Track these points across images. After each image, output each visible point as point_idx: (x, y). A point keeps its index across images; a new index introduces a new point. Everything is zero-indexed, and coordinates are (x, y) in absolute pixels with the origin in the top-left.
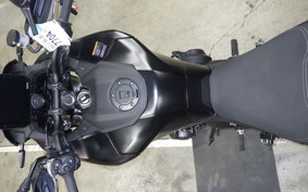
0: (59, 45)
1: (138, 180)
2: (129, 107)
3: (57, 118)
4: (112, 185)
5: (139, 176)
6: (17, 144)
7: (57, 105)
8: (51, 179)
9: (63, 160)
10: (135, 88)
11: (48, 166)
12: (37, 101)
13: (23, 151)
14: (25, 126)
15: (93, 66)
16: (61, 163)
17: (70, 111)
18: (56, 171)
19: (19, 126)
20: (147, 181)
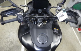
0: (59, 18)
1: (12, 39)
2: (38, 40)
3: (35, 16)
4: (12, 31)
5: (14, 39)
6: (27, 5)
7: (39, 17)
8: (16, 14)
9: (22, 18)
10: (45, 43)
11: (20, 13)
12: (40, 11)
13: (25, 6)
14: (33, 7)
15: (51, 28)
16: (21, 17)
17: (36, 20)
18: (19, 15)
19: (33, 5)
20: (11, 42)
